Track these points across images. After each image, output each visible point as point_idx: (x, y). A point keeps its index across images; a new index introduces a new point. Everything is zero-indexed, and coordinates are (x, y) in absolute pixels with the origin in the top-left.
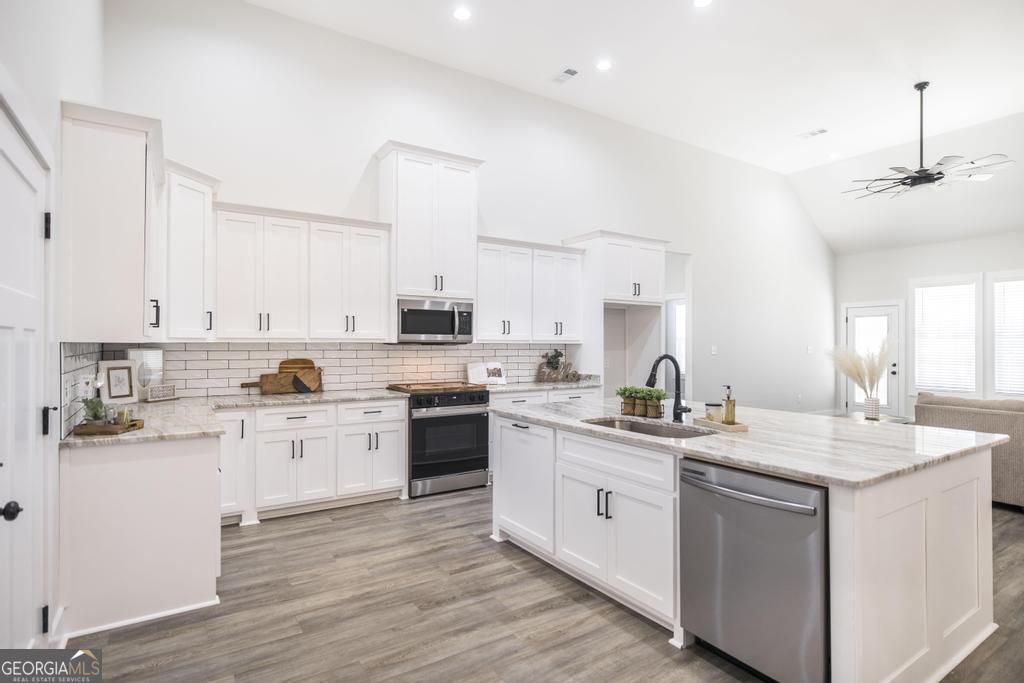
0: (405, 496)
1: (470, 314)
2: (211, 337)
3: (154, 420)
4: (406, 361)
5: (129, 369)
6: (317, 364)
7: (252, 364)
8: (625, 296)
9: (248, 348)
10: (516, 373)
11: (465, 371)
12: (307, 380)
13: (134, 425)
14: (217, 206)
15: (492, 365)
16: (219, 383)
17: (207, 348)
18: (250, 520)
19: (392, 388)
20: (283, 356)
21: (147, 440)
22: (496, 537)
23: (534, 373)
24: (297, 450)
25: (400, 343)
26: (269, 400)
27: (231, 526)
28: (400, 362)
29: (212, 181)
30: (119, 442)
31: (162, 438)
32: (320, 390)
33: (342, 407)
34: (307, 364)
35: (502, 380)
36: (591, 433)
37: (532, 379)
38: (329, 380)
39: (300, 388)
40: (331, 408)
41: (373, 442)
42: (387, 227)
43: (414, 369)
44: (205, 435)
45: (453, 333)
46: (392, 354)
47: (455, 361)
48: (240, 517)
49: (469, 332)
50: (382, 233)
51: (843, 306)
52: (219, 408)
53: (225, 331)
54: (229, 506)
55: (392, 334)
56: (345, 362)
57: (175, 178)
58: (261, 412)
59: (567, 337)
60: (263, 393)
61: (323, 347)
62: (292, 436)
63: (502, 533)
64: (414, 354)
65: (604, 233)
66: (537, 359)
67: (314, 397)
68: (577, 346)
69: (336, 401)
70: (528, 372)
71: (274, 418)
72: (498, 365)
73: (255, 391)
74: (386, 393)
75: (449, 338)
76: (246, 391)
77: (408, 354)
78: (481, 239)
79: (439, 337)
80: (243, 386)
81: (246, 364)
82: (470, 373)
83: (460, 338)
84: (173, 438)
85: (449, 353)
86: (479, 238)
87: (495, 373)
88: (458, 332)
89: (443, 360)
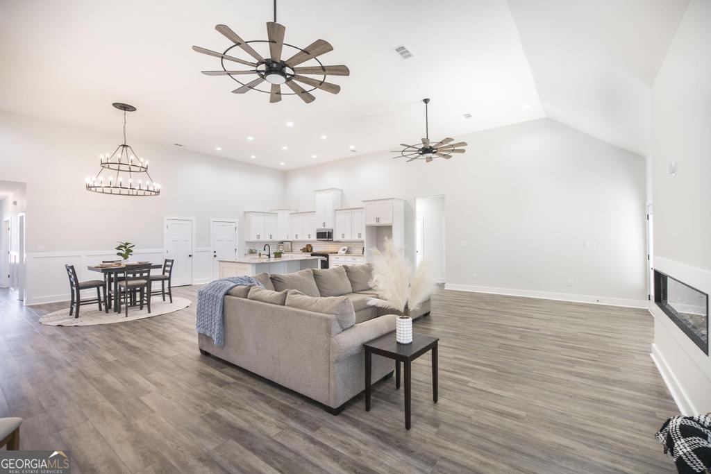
1: (331, 232)
8: (374, 223)
20: (307, 244)
28: (324, 246)
34: (310, 245)
49: (331, 237)
50: (314, 213)
59: (362, 239)
70: (361, 251)
72: (346, 247)
79: (325, 239)
80: (300, 250)
86: (335, 210)
87: (344, 250)
88: (329, 238)
89: (337, 245)
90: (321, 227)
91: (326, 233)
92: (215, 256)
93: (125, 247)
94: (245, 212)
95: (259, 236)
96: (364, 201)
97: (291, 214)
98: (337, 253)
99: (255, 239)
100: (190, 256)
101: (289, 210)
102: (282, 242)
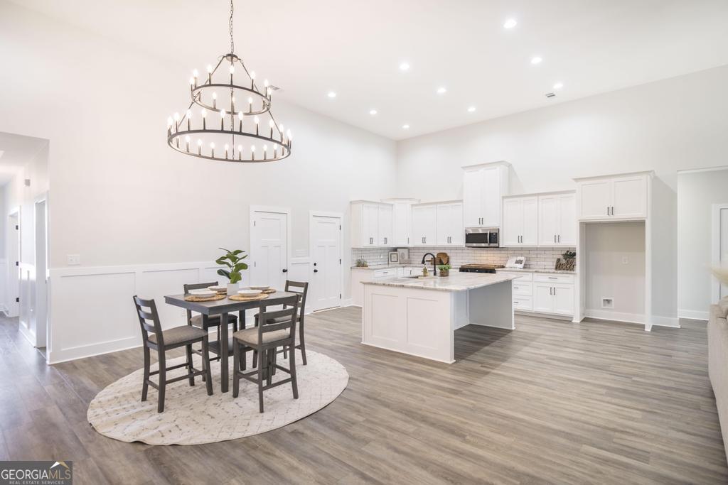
1: (497, 234)
2: (410, 245)
4: (482, 255)
6: (448, 255)
8: (602, 217)
12: (444, 261)
15: (517, 258)
20: (438, 252)
23: (555, 264)
25: (467, 247)
28: (479, 255)
34: (445, 255)
37: (554, 267)
38: (451, 260)
39: (441, 263)
42: (462, 202)
43: (485, 258)
45: (487, 242)
46: (476, 252)
49: (496, 242)
50: (460, 204)
55: (464, 243)
59: (564, 243)
61: (451, 249)
70: (551, 264)
72: (522, 258)
75: (486, 245)
78: (505, 197)
79: (483, 245)
82: (508, 261)
83: (492, 245)
86: (503, 197)
87: (519, 262)
88: (490, 242)
89: (499, 255)
90: (474, 226)
91: (486, 234)
92: (315, 271)
93: (234, 259)
94: (351, 202)
95: (371, 241)
96: (576, 180)
97: (412, 205)
98: (503, 267)
99: (366, 244)
100: (284, 271)
101: (410, 199)
102: (395, 249)
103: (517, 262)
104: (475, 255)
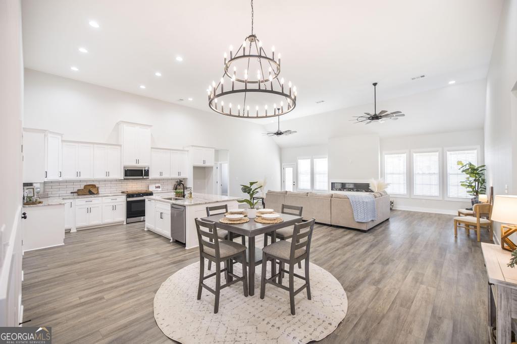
0: (125, 223)
1: (148, 170)
2: (61, 179)
3: (45, 201)
4: (128, 184)
5: (33, 189)
6: (97, 186)
7: (75, 186)
8: (201, 164)
9: (73, 182)
10: (167, 187)
11: (148, 187)
12: (93, 190)
13: (40, 203)
14: (63, 141)
15: (157, 185)
16: (63, 192)
17: (59, 182)
18: (74, 230)
19: (123, 192)
20: (86, 184)
21: (45, 205)
22: (146, 229)
23: (173, 187)
24: (89, 210)
25: (124, 179)
26: (80, 197)
27: (68, 232)
28: (126, 184)
29: (61, 135)
30: (38, 206)
31: (49, 205)
32: (98, 193)
33: (104, 198)
34: (94, 186)
35: (160, 189)
36: (164, 202)
37: (172, 189)
38: (101, 191)
39: (91, 193)
40: (100, 198)
41: (114, 208)
42: (121, 146)
43: (131, 187)
44: (60, 204)
45: (142, 176)
46: (123, 182)
47: (144, 184)
48: (70, 230)
49: (148, 176)
51: (283, 164)
52: (63, 199)
53: (66, 177)
54: (67, 227)
55: (122, 176)
56: (107, 185)
57: (50, 135)
58: (77, 200)
59: (182, 176)
60: (78, 195)
61: (99, 181)
62: (87, 207)
63: (147, 228)
64: (131, 182)
65: (193, 146)
66: (174, 183)
67: (95, 195)
68: (187, 179)
69: (101, 196)
70: (171, 187)
71: (82, 201)
72: (159, 185)
73: (76, 194)
74: (121, 194)
76: (73, 194)
77: (128, 182)
78: (152, 148)
80: (72, 193)
81: (73, 186)
82: (150, 187)
83: (145, 177)
84: (52, 205)
85: (143, 182)
89: (141, 184)
90: (132, 164)
91: (141, 170)
103: (157, 187)
104: (122, 185)
